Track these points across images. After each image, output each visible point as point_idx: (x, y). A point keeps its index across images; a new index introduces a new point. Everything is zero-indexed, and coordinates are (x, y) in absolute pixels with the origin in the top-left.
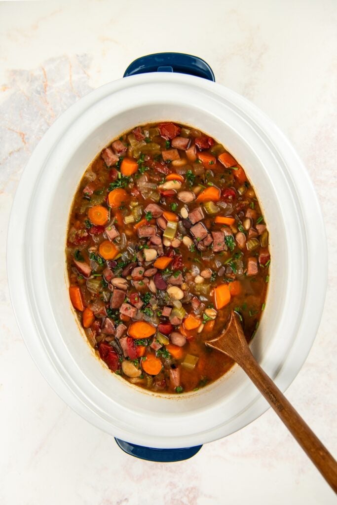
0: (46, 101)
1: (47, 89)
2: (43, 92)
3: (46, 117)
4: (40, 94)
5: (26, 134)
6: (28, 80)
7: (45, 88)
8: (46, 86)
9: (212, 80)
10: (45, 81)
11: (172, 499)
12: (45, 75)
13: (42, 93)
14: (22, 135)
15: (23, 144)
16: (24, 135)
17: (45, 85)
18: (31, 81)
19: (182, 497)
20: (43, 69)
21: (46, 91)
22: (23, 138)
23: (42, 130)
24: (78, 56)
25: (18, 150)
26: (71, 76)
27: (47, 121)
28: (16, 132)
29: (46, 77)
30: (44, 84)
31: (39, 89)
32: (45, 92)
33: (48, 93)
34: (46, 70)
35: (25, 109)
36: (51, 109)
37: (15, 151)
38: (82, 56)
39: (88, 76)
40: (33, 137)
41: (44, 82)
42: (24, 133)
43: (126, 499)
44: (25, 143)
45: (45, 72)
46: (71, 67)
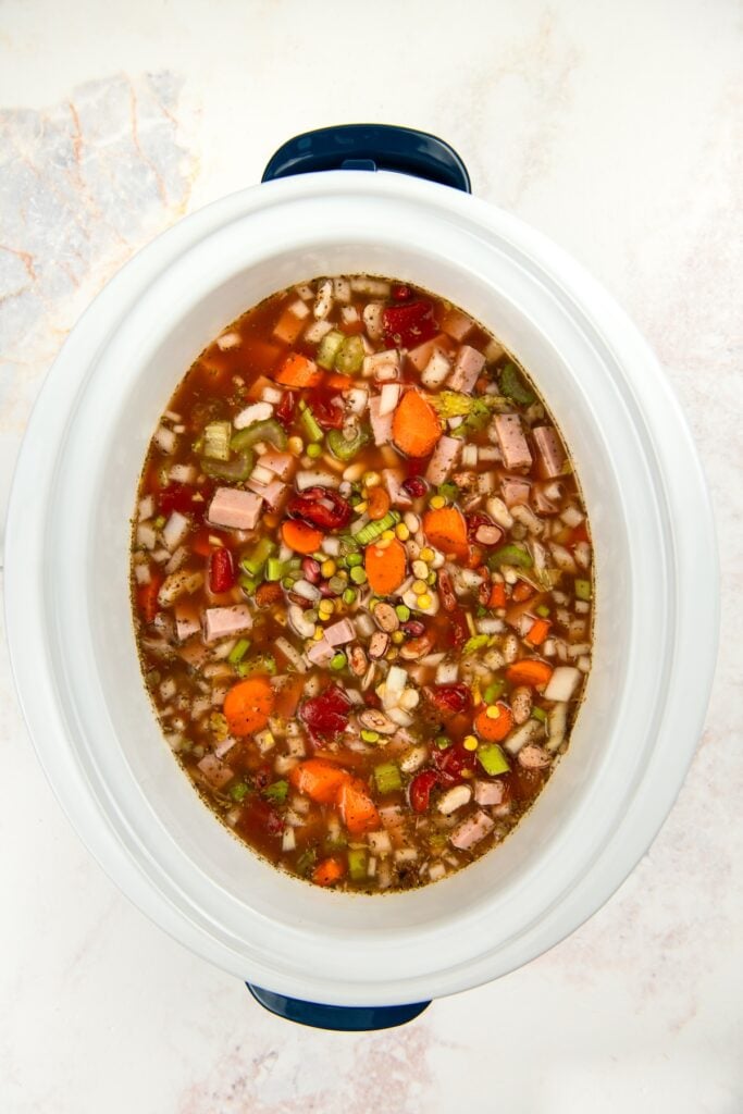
0: (79, 179)
1: (82, 151)
2: (73, 161)
3: (80, 217)
4: (65, 164)
5: (36, 257)
6: (37, 134)
7: (77, 149)
8: (79, 145)
9: (463, 189)
10: (76, 133)
11: (371, 1051)
12: (76, 119)
13: (69, 163)
14: (27, 259)
15: (30, 279)
16: (31, 258)
17: (76, 143)
18: (44, 135)
19: (392, 1049)
20: (72, 107)
21: (78, 158)
22: (29, 266)
23: (72, 246)
24: (150, 75)
25: (19, 294)
26: (135, 122)
27: (83, 226)
28: (14, 252)
29: (77, 126)
30: (75, 140)
31: (62, 152)
32: (76, 159)
33: (83, 162)
34: (77, 108)
35: (32, 200)
36: (92, 199)
37: (12, 295)
38: (160, 77)
39: (174, 121)
40: (52, 262)
41: (73, 137)
42: (31, 253)
43: (273, 1053)
44: (34, 277)
45: (75, 114)
46: (135, 100)
